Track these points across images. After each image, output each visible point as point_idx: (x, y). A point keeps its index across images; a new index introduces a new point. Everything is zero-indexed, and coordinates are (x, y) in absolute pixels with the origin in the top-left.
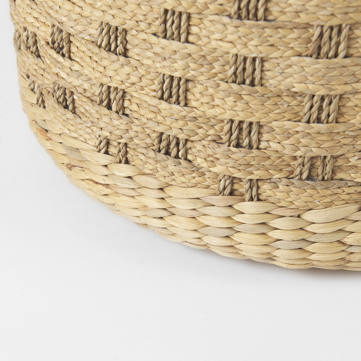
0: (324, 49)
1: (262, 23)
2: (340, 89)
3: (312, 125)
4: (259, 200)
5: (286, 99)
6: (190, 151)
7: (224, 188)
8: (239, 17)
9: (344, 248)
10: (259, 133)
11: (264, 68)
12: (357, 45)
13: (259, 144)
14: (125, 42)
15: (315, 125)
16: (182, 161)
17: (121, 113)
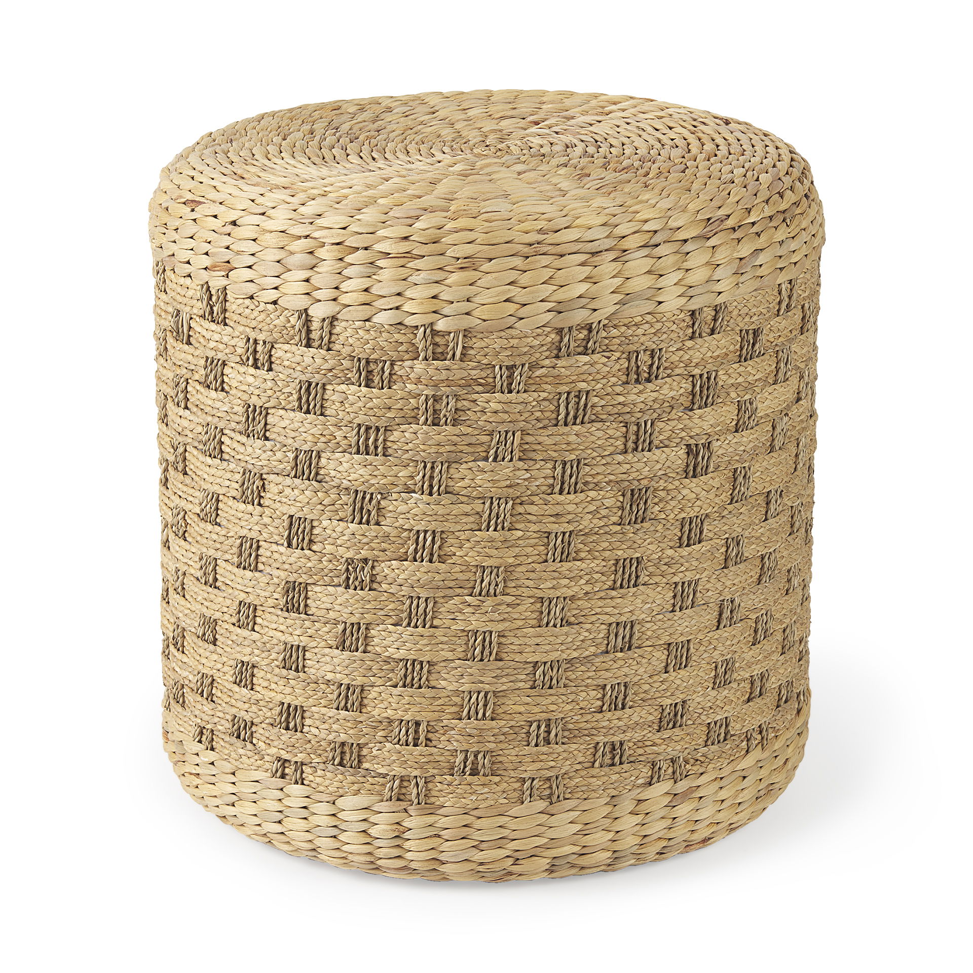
0: (348, 643)
1: (303, 616)
2: (360, 681)
3: (340, 712)
4: (303, 784)
5: (322, 686)
6: (254, 735)
7: (277, 771)
8: (287, 611)
9: (369, 840)
10: (303, 718)
11: (306, 657)
12: (372, 643)
13: (303, 728)
14: (214, 631)
15: (343, 712)
16: (248, 744)
17: (209, 699)
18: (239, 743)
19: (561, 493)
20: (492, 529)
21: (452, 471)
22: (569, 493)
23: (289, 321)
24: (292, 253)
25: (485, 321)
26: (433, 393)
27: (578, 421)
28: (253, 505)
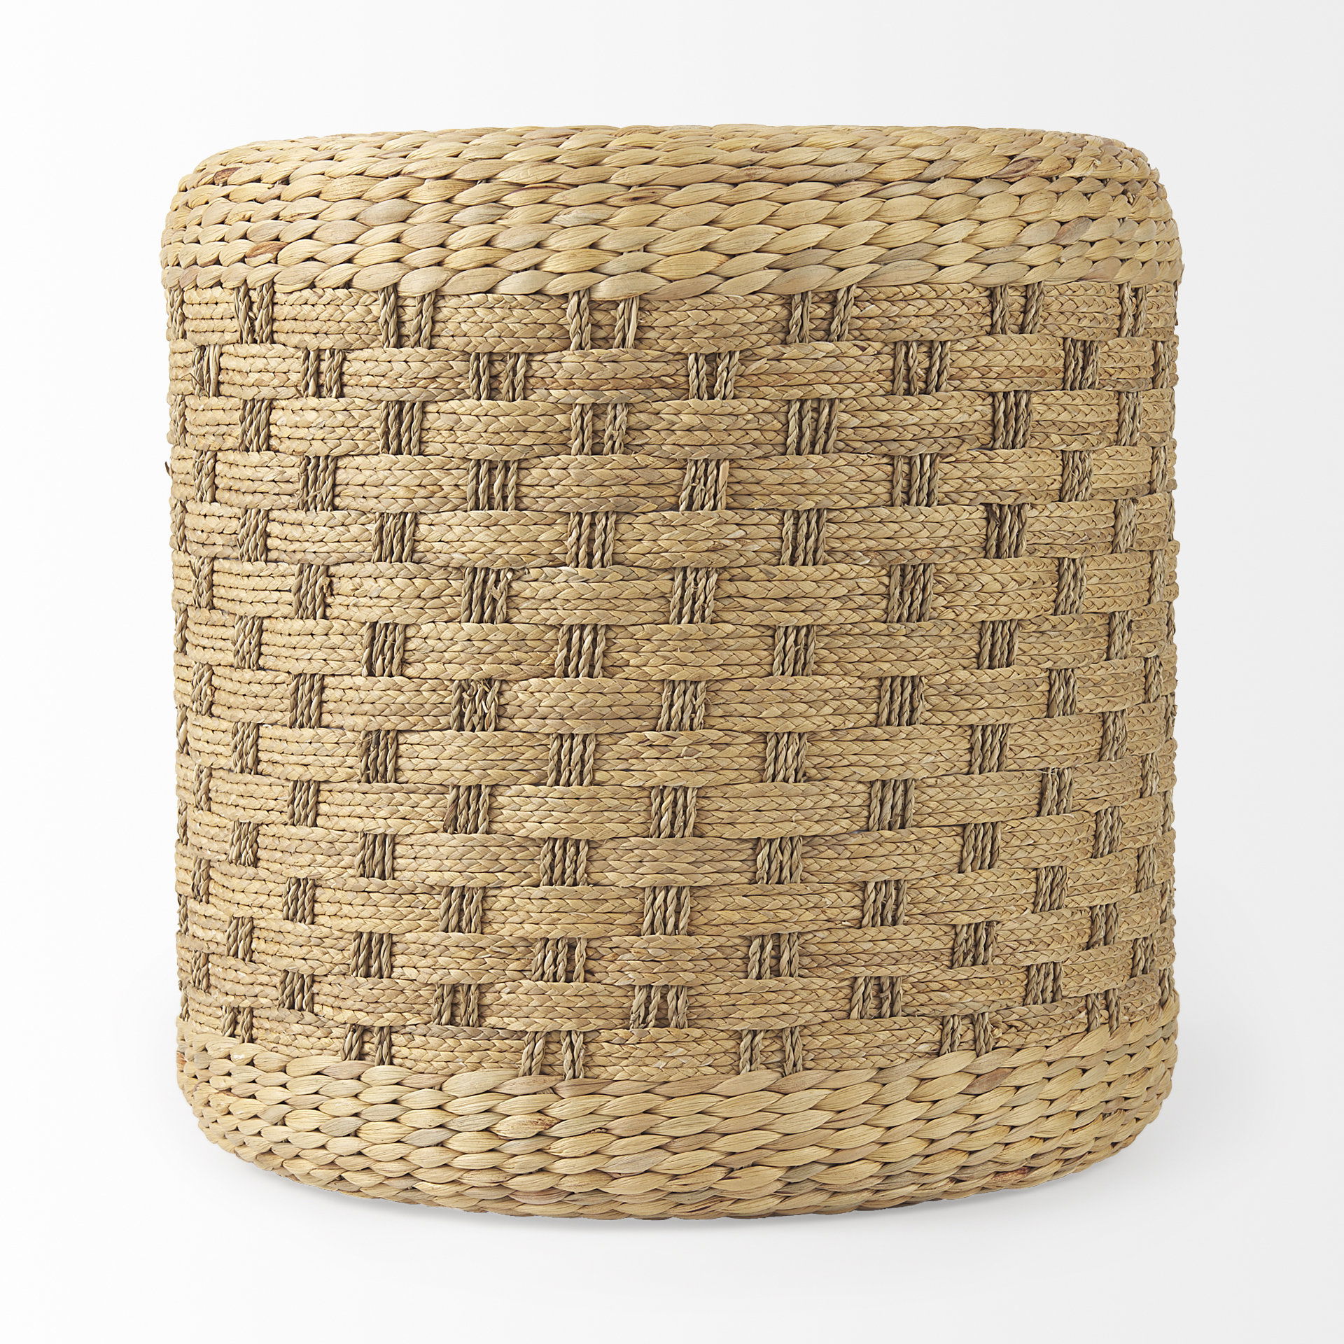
0: (461, 820)
1: (392, 785)
2: (480, 879)
3: (450, 934)
4: (391, 1063)
5: (423, 898)
6: (317, 999)
7: (351, 1049)
8: (368, 781)
10: (392, 955)
11: (397, 853)
12: (500, 818)
13: (392, 971)
14: (255, 845)
15: (455, 935)
16: (307, 1014)
17: (247, 959)
18: (293, 1016)
19: (793, 562)
20: (685, 619)
21: (622, 527)
22: (804, 564)
23: (370, 312)
24: (373, 202)
25: (671, 281)
26: (592, 400)
27: (817, 449)
28: (315, 619)
